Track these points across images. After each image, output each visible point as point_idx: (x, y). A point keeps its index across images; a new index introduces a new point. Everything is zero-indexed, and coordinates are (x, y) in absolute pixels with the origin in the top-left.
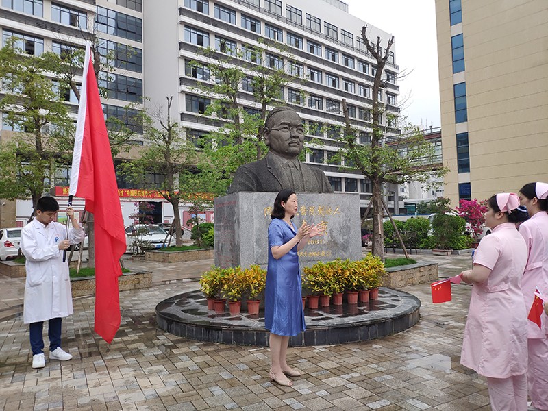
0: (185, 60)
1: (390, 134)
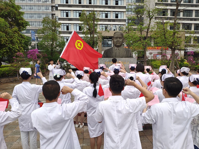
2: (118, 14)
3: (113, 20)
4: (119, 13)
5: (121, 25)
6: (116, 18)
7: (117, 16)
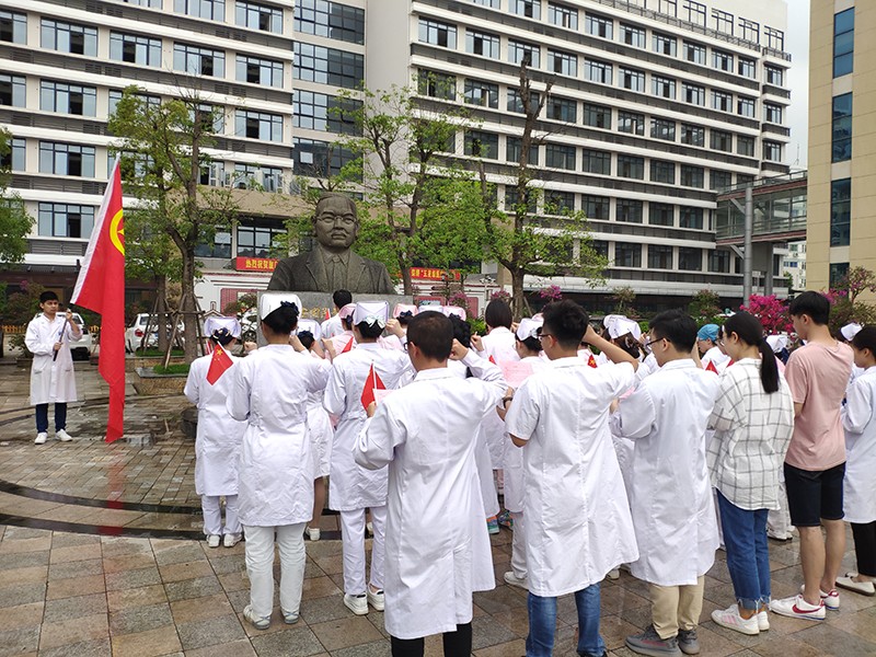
0: (419, 70)
1: (769, 173)
2: (257, 121)
3: (238, 146)
4: (263, 116)
5: (271, 167)
6: (248, 136)
7: (253, 130)
